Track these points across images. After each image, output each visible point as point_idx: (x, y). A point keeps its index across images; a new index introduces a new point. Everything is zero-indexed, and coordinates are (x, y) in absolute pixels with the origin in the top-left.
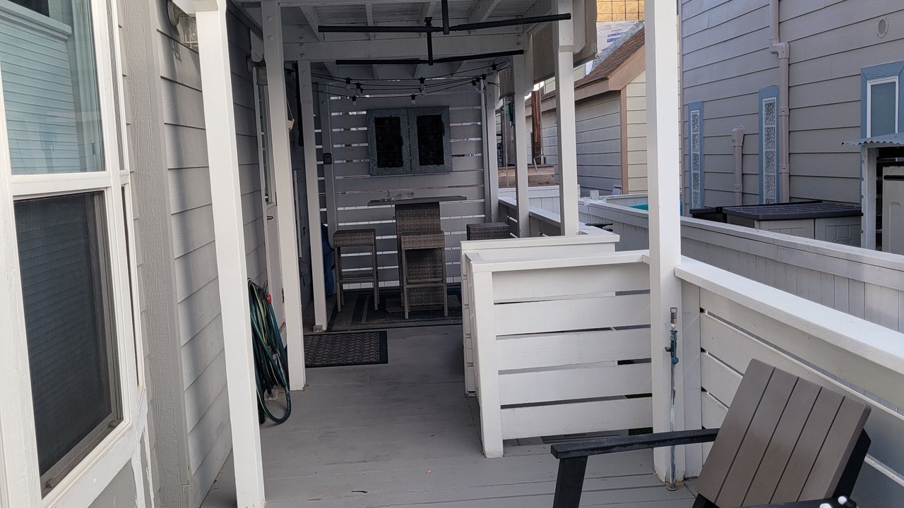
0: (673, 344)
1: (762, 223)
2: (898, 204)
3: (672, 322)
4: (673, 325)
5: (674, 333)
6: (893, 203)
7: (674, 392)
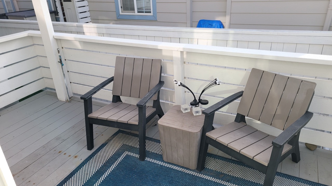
0: (61, 60)
1: (27, 18)
2: (70, 9)
3: (59, 53)
4: (59, 54)
5: (60, 56)
6: (68, 9)
7: (64, 74)
